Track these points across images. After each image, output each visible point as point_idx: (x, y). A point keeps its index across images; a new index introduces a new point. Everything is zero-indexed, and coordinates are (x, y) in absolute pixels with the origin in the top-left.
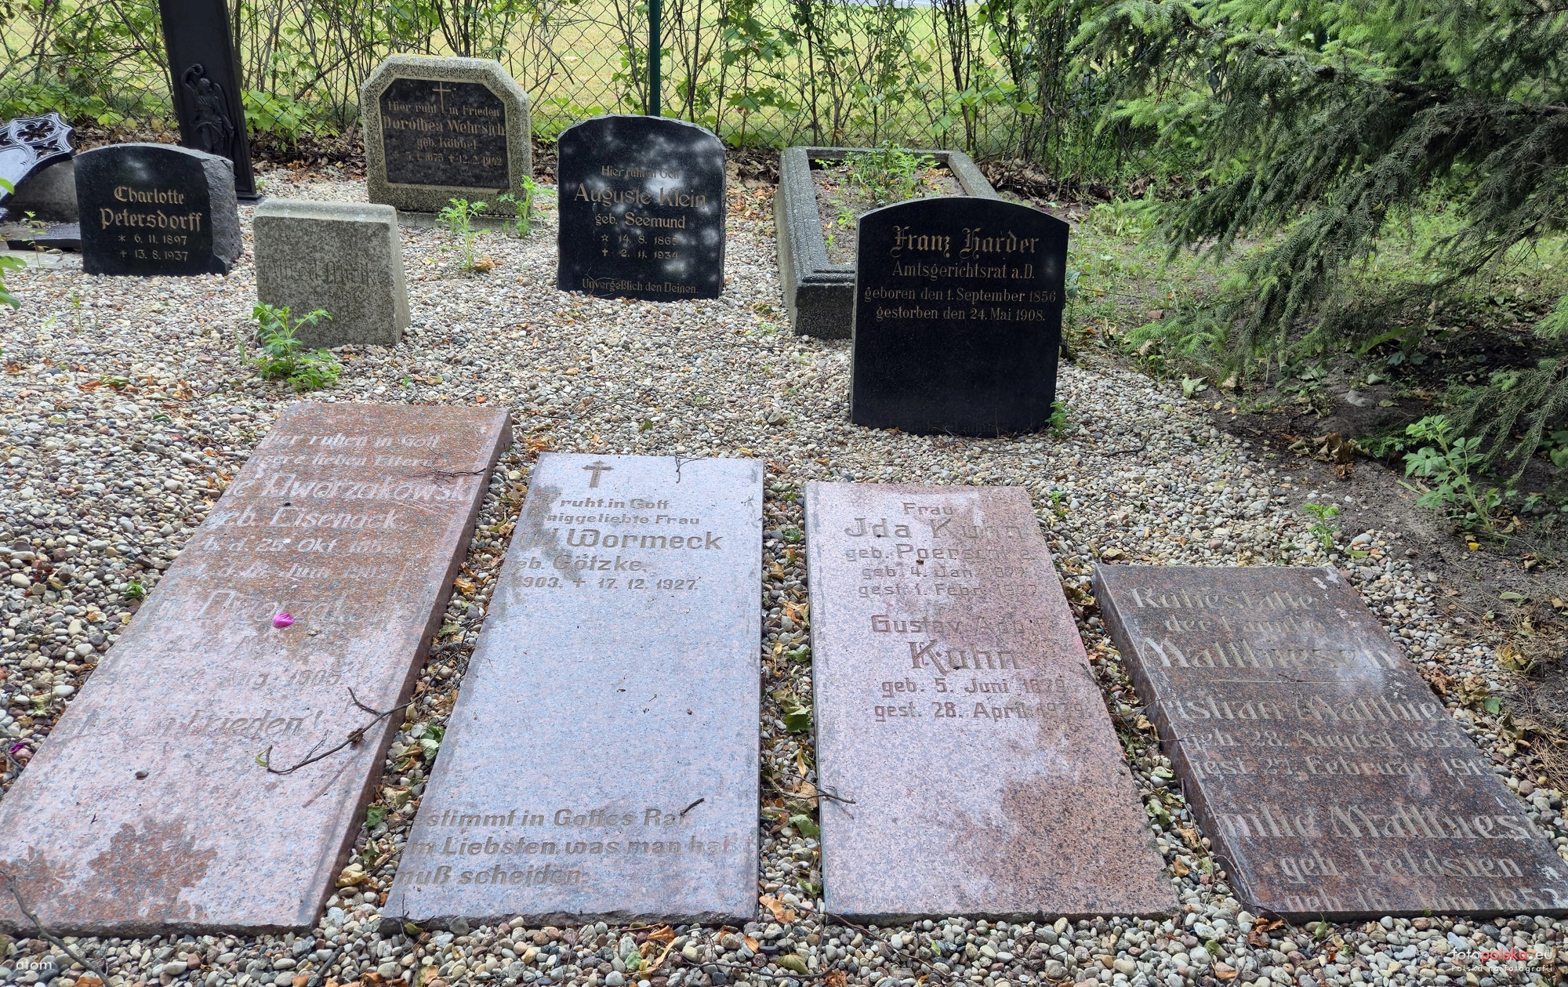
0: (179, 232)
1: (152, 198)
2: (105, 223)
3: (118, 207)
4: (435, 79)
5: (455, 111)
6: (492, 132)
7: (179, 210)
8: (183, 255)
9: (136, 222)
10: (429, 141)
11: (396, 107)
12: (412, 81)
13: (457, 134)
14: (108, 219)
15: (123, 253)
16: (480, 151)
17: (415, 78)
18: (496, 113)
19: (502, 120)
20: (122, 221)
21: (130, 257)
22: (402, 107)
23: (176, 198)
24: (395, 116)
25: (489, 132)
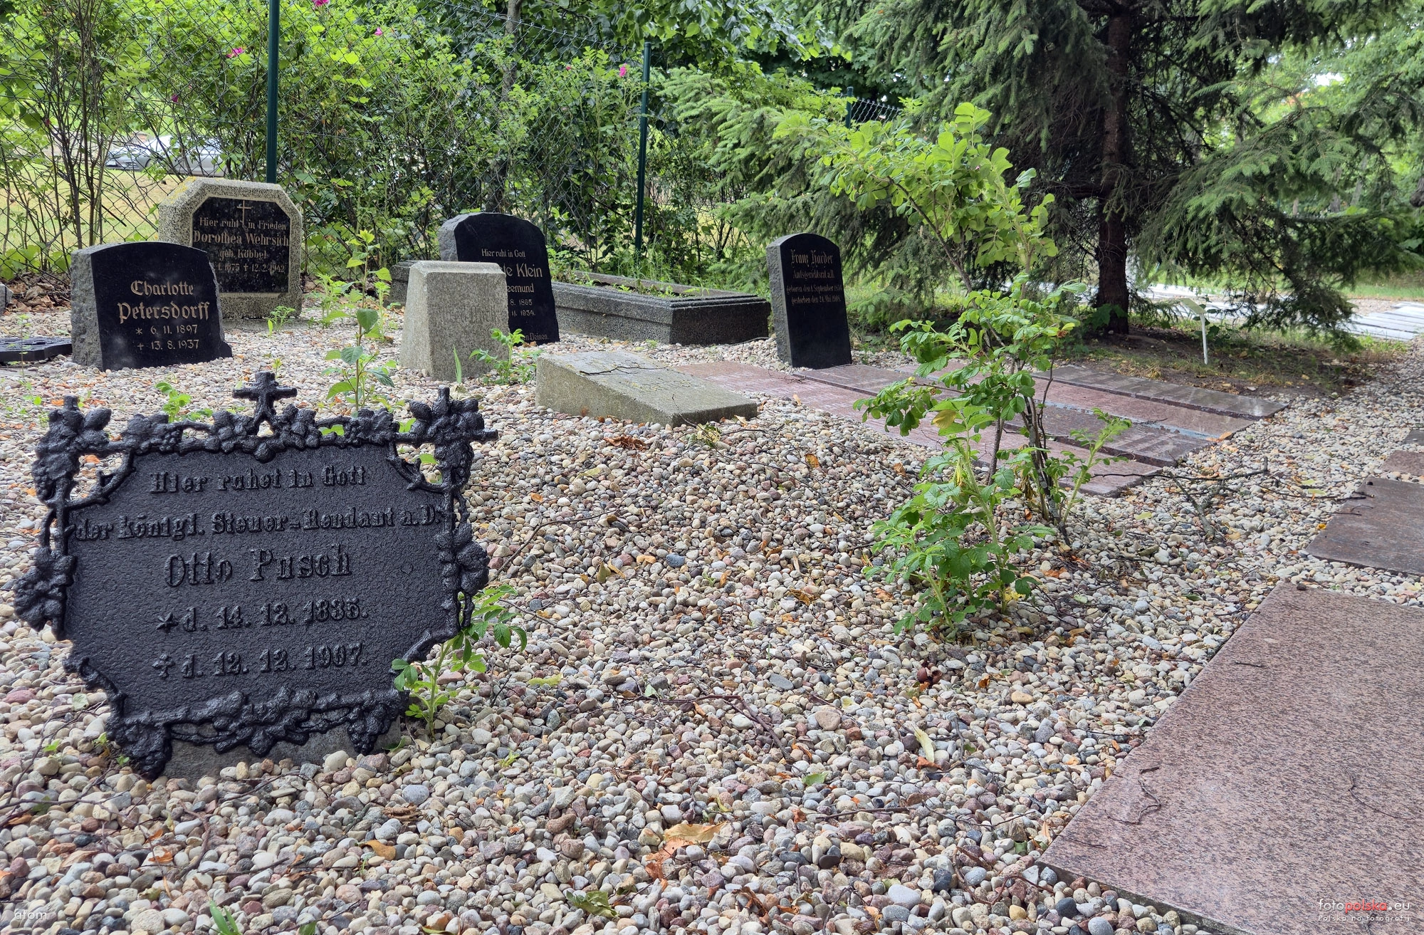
0: (190, 321)
1: (166, 290)
2: (123, 318)
3: (134, 301)
4: (240, 197)
5: (252, 225)
6: (279, 243)
7: (190, 301)
8: (194, 343)
9: (152, 314)
10: (229, 254)
11: (206, 222)
12: (222, 200)
13: (252, 247)
14: (125, 314)
15: (141, 346)
16: (268, 261)
17: (223, 196)
18: (284, 227)
19: (287, 233)
20: (138, 315)
21: (147, 349)
22: (211, 222)
23: (187, 289)
24: (204, 231)
25: (278, 242)
